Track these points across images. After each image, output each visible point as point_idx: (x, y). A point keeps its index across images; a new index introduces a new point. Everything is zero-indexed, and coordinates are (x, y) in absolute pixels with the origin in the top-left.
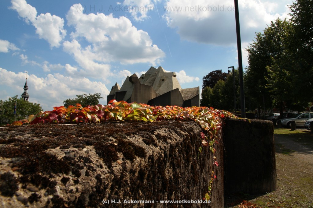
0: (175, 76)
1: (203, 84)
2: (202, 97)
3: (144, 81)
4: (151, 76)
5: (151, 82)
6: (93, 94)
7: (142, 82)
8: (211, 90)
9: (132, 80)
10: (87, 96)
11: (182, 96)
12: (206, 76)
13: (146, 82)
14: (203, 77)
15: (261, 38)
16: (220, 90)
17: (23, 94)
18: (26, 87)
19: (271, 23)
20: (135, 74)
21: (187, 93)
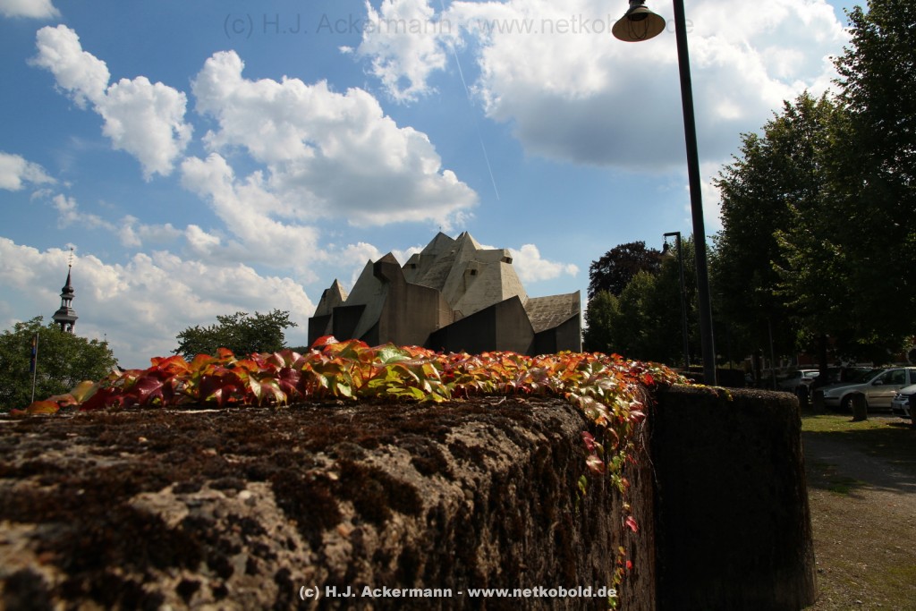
0: (509, 260)
1: (592, 283)
2: (588, 323)
3: (418, 274)
4: (437, 259)
5: (438, 278)
6: (265, 313)
7: (410, 280)
8: (615, 301)
9: (382, 271)
10: (248, 319)
11: (530, 318)
12: (598, 260)
13: (425, 278)
14: (590, 264)
15: (757, 149)
16: (640, 302)
17: (57, 313)
18: (67, 292)
19: (785, 107)
20: (390, 255)
21: (543, 311)
